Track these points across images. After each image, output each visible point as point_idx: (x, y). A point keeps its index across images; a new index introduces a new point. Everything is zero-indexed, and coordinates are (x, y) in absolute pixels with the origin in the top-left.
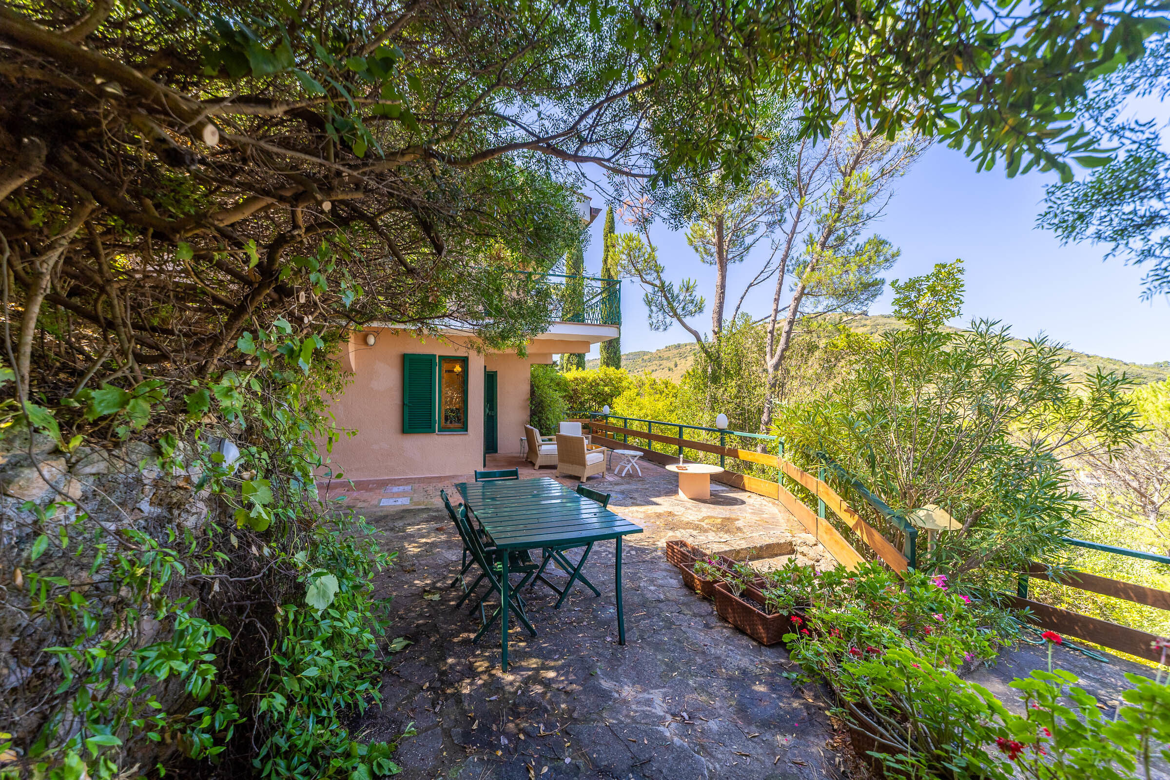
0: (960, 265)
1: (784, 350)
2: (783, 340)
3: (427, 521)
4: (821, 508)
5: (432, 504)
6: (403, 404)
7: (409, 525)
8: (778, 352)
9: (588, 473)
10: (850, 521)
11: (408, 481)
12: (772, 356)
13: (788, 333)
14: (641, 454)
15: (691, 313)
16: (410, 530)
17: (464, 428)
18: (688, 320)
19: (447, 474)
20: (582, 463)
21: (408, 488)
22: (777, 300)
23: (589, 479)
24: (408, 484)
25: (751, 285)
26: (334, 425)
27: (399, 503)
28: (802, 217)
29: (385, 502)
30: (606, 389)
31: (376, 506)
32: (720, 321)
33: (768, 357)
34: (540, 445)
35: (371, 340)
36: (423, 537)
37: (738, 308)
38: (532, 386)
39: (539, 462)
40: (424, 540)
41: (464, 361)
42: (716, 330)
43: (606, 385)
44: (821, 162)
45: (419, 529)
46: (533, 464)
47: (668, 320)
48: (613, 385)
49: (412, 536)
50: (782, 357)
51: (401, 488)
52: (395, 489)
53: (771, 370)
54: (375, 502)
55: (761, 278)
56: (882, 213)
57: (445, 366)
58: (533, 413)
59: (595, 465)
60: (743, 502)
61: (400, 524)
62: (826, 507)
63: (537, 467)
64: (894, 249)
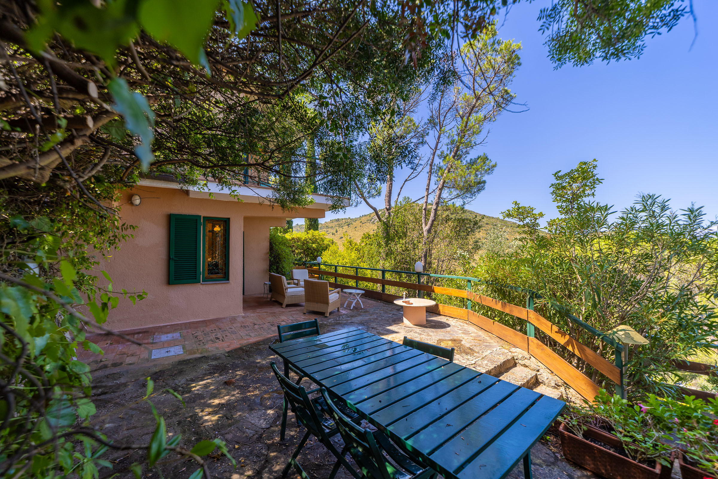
0: (595, 163)
1: (433, 221)
2: (432, 214)
3: (210, 373)
4: (530, 329)
5: (207, 351)
6: (169, 259)
7: (193, 381)
8: (430, 222)
9: (330, 309)
10: (562, 340)
11: (174, 328)
12: (426, 225)
13: (436, 210)
14: (363, 292)
15: (373, 196)
16: (197, 387)
17: (226, 277)
18: (370, 201)
19: (211, 317)
20: (326, 301)
21: (176, 335)
22: (428, 189)
23: (330, 313)
24: (175, 330)
25: (406, 181)
26: (110, 288)
27: (172, 354)
28: (441, 139)
29: (157, 354)
30: (314, 245)
31: (148, 360)
32: (389, 201)
33: (423, 225)
34: (287, 289)
35: (137, 201)
36: (214, 397)
37: (399, 194)
38: (271, 244)
39: (286, 302)
40: (216, 401)
41: (226, 223)
42: (388, 207)
43: (313, 243)
44: (450, 108)
45: (206, 386)
46: (281, 304)
47: (359, 199)
48: (318, 243)
49: (200, 396)
50: (432, 225)
51: (170, 336)
52: (164, 338)
53: (425, 233)
54: (144, 355)
55: (412, 176)
56: (485, 141)
57: (209, 226)
58: (271, 264)
59: (334, 303)
60: (449, 326)
61: (181, 381)
62: (536, 329)
63: (284, 306)
64: (493, 163)
